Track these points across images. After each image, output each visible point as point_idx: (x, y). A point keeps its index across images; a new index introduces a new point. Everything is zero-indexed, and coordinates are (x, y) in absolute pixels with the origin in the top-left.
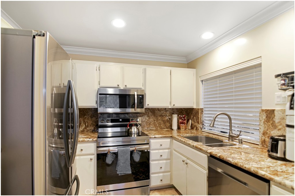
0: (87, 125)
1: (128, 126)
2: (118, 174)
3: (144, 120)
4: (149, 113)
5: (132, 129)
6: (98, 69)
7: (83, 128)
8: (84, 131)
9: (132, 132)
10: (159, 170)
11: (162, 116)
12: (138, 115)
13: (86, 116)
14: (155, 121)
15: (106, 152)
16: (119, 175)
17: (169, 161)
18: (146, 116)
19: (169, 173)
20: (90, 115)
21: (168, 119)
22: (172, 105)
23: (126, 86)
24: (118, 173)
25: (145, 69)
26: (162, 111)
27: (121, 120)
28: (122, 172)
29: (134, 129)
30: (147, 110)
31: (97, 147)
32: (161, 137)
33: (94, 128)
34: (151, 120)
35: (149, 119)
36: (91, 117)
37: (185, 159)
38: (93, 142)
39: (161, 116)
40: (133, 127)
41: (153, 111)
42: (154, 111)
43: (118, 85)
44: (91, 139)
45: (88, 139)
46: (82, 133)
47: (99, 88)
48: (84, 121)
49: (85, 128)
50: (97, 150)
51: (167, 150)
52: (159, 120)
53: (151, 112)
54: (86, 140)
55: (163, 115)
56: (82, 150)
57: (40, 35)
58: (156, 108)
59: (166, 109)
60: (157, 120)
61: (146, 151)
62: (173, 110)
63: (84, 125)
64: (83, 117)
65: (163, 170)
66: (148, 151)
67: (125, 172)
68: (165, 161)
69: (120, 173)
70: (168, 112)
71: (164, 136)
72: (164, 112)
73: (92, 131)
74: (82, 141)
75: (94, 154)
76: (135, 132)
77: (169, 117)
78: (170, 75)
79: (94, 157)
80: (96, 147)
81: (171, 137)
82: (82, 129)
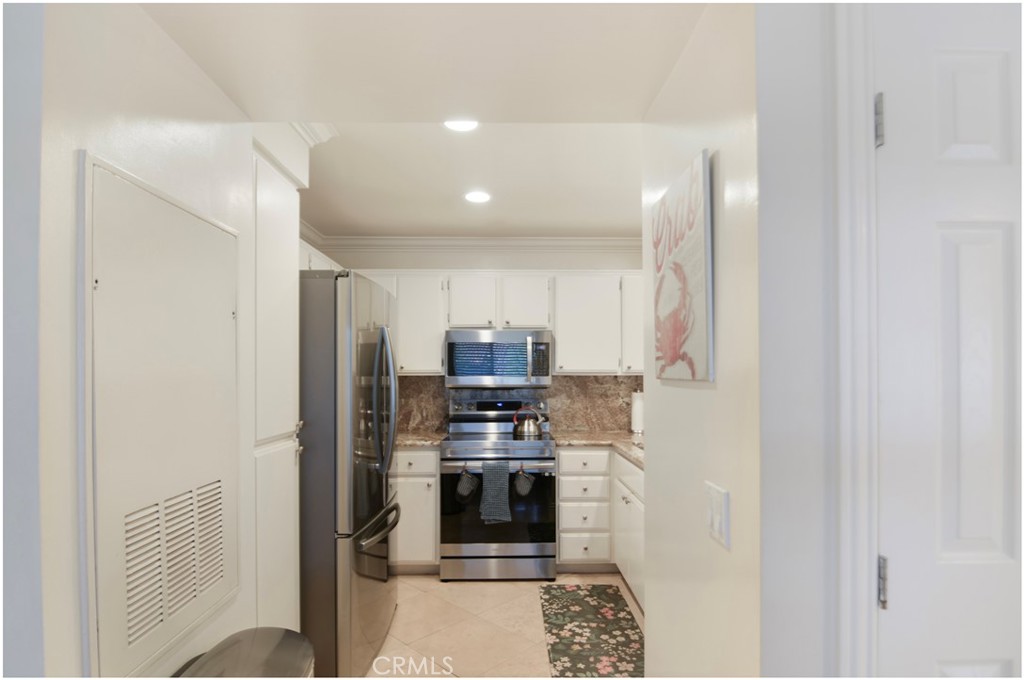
0: (424, 414)
1: (515, 419)
2: (484, 521)
3: (559, 406)
4: (571, 389)
5: (523, 425)
6: (446, 287)
7: (416, 422)
8: (419, 428)
9: (524, 432)
10: (579, 524)
11: (607, 396)
12: (543, 392)
13: (422, 395)
14: (587, 409)
15: (459, 471)
16: (486, 523)
17: (605, 504)
18: (563, 396)
19: (606, 535)
20: (431, 393)
21: (624, 405)
22: (625, 369)
23: (508, 323)
24: (482, 517)
25: (554, 279)
26: (607, 382)
27: (500, 405)
28: (491, 518)
29: (529, 425)
30: (567, 382)
31: (443, 460)
32: (585, 445)
33: (441, 423)
34: (578, 405)
35: (573, 402)
36: (435, 398)
37: (626, 492)
38: (432, 448)
39: (604, 396)
40: (526, 422)
41: (582, 384)
42: (585, 383)
43: (490, 322)
44: (429, 443)
45: (423, 442)
46: (414, 434)
47: (448, 329)
48: (420, 407)
49: (422, 423)
50: (442, 467)
51: (601, 478)
52: (598, 407)
53: (577, 386)
54: (418, 443)
55: (609, 393)
56: (410, 464)
57: (343, 276)
58: (589, 377)
59: (616, 377)
60: (593, 408)
61: (547, 474)
62: (636, 381)
63: (420, 416)
64: (418, 396)
65: (589, 524)
66: (553, 474)
67: (498, 518)
68: (595, 504)
69: (487, 518)
70: (623, 385)
71: (593, 442)
72: (613, 387)
73: (437, 430)
74: (411, 445)
75: (434, 476)
76: (529, 432)
77: (626, 400)
78: (619, 291)
79: (435, 482)
80: (439, 460)
81: (611, 445)
82: (414, 425)
